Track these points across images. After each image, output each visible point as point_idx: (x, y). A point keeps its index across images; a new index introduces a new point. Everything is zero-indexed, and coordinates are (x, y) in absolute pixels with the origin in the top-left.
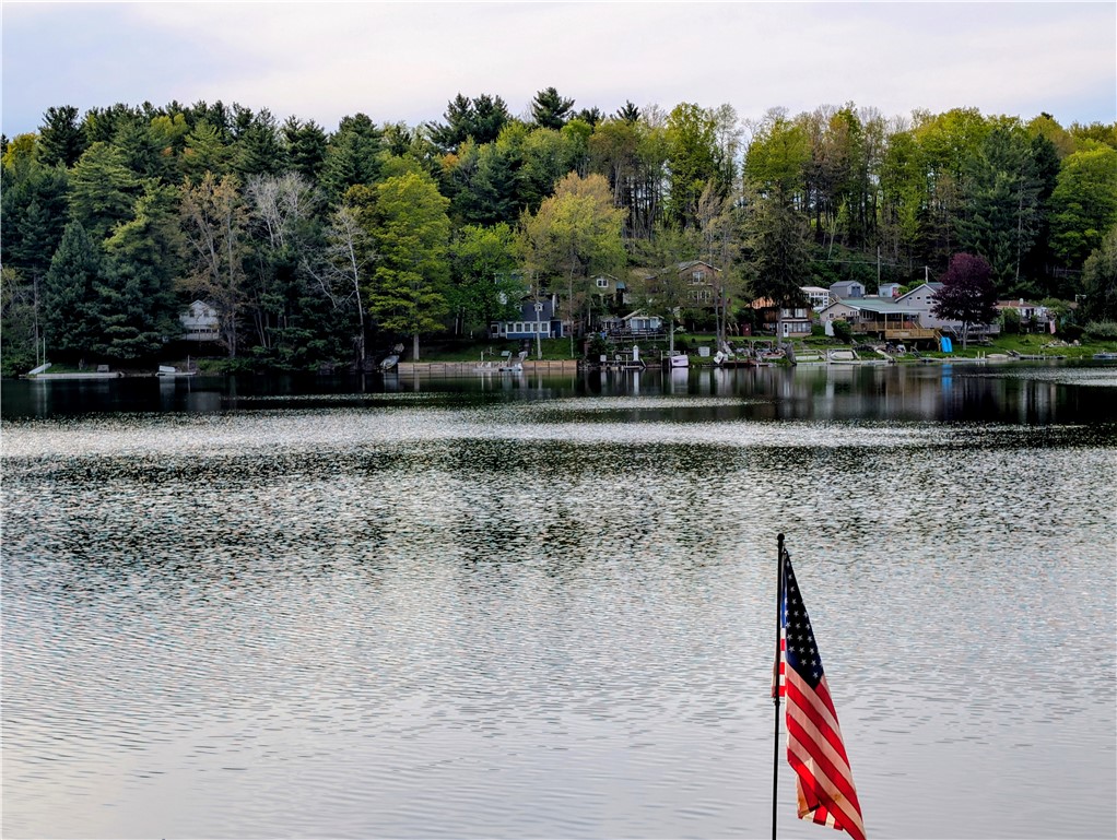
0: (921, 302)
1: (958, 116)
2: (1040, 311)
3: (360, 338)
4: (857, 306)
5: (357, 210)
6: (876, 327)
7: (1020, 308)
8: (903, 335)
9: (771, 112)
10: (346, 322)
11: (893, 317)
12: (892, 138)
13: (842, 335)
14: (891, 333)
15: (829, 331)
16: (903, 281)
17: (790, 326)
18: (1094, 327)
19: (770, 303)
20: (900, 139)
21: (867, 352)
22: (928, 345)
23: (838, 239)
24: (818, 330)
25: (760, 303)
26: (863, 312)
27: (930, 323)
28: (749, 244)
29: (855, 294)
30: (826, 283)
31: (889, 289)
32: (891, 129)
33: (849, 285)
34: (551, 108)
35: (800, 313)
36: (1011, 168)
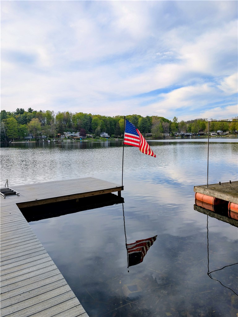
0: (78, 134)
1: (81, 113)
2: (91, 135)
3: (5, 139)
4: (70, 135)
5: (4, 122)
6: (72, 137)
7: (89, 135)
8: (76, 138)
9: (59, 112)
10: (3, 137)
11: (75, 136)
12: (73, 115)
13: (69, 138)
14: (74, 138)
15: (67, 138)
16: (75, 132)
17: (62, 137)
18: (97, 137)
19: (60, 134)
20: (74, 115)
21: (72, 140)
22: (79, 139)
23: (67, 127)
24: (66, 137)
25: (59, 134)
26: (71, 135)
27: (79, 137)
28: (57, 127)
29: (70, 133)
30: (66, 132)
31: (74, 133)
32: (73, 114)
33: (69, 132)
34: (30, 110)
35: (64, 135)
36: (87, 119)
